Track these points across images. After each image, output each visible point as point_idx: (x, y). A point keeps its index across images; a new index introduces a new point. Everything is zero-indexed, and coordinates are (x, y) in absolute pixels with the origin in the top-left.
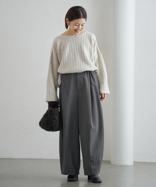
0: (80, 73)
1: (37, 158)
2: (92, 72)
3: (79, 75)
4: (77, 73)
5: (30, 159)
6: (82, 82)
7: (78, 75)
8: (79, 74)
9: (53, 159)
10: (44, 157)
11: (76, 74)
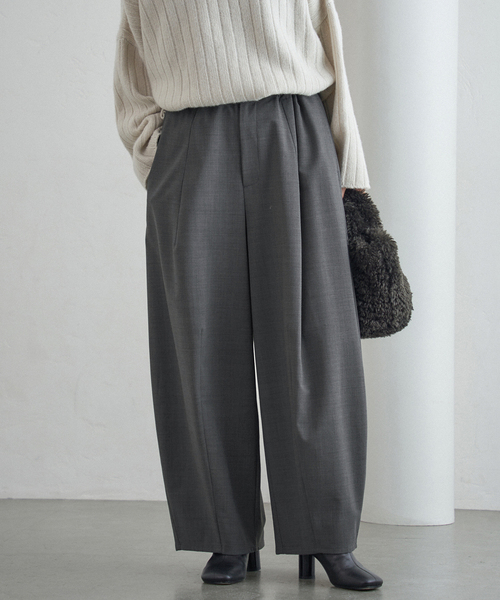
0: (252, 105)
1: (39, 497)
2: (306, 101)
3: (247, 113)
4: (239, 104)
5: (10, 499)
6: (263, 140)
7: (245, 113)
8: (247, 107)
9: (105, 501)
10: (66, 493)
11: (237, 107)
